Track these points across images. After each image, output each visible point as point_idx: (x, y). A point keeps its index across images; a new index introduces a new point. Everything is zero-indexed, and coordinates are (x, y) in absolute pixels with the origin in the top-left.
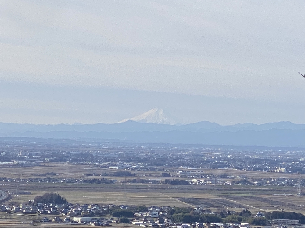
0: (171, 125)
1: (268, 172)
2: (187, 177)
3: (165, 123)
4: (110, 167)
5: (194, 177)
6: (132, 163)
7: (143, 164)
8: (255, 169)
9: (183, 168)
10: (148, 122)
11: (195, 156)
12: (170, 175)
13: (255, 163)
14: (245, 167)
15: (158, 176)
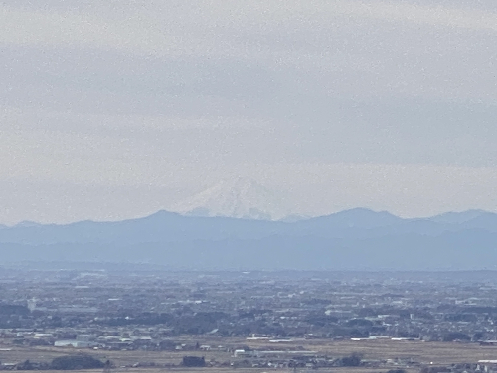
0: (273, 220)
1: (482, 343)
2: (251, 366)
3: (256, 217)
4: (56, 343)
5: (270, 364)
6: (121, 329)
7: (151, 331)
8: (450, 338)
9: (256, 338)
10: (213, 214)
11: (309, 303)
12: (207, 360)
13: (456, 318)
14: (425, 333)
15: (174, 366)
